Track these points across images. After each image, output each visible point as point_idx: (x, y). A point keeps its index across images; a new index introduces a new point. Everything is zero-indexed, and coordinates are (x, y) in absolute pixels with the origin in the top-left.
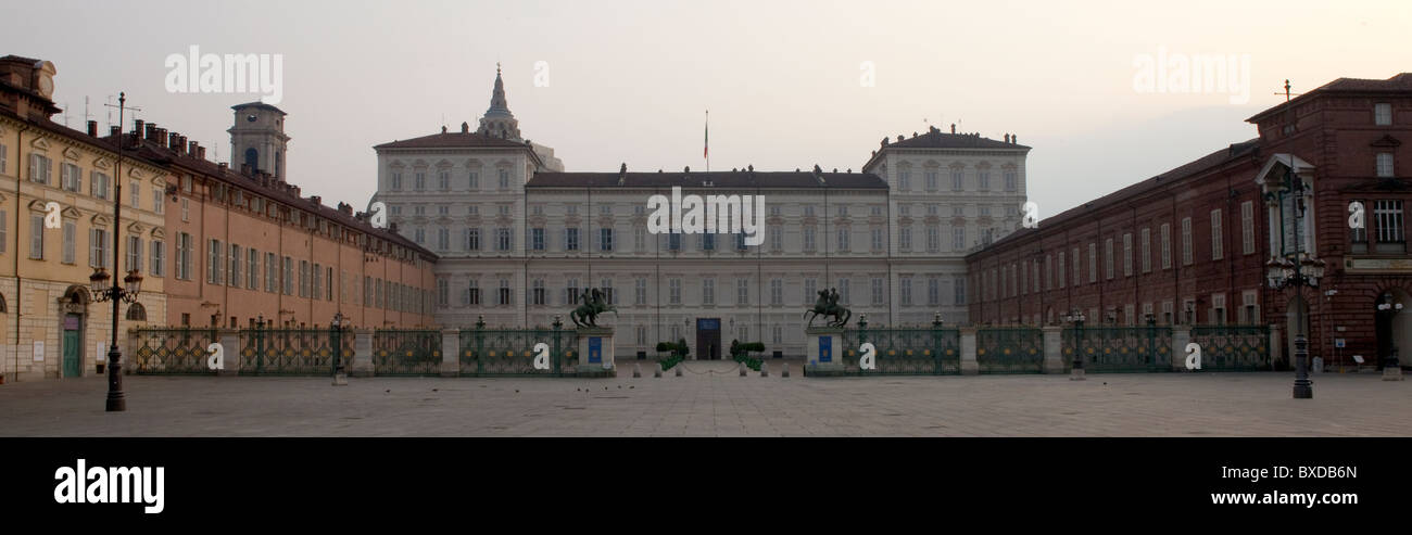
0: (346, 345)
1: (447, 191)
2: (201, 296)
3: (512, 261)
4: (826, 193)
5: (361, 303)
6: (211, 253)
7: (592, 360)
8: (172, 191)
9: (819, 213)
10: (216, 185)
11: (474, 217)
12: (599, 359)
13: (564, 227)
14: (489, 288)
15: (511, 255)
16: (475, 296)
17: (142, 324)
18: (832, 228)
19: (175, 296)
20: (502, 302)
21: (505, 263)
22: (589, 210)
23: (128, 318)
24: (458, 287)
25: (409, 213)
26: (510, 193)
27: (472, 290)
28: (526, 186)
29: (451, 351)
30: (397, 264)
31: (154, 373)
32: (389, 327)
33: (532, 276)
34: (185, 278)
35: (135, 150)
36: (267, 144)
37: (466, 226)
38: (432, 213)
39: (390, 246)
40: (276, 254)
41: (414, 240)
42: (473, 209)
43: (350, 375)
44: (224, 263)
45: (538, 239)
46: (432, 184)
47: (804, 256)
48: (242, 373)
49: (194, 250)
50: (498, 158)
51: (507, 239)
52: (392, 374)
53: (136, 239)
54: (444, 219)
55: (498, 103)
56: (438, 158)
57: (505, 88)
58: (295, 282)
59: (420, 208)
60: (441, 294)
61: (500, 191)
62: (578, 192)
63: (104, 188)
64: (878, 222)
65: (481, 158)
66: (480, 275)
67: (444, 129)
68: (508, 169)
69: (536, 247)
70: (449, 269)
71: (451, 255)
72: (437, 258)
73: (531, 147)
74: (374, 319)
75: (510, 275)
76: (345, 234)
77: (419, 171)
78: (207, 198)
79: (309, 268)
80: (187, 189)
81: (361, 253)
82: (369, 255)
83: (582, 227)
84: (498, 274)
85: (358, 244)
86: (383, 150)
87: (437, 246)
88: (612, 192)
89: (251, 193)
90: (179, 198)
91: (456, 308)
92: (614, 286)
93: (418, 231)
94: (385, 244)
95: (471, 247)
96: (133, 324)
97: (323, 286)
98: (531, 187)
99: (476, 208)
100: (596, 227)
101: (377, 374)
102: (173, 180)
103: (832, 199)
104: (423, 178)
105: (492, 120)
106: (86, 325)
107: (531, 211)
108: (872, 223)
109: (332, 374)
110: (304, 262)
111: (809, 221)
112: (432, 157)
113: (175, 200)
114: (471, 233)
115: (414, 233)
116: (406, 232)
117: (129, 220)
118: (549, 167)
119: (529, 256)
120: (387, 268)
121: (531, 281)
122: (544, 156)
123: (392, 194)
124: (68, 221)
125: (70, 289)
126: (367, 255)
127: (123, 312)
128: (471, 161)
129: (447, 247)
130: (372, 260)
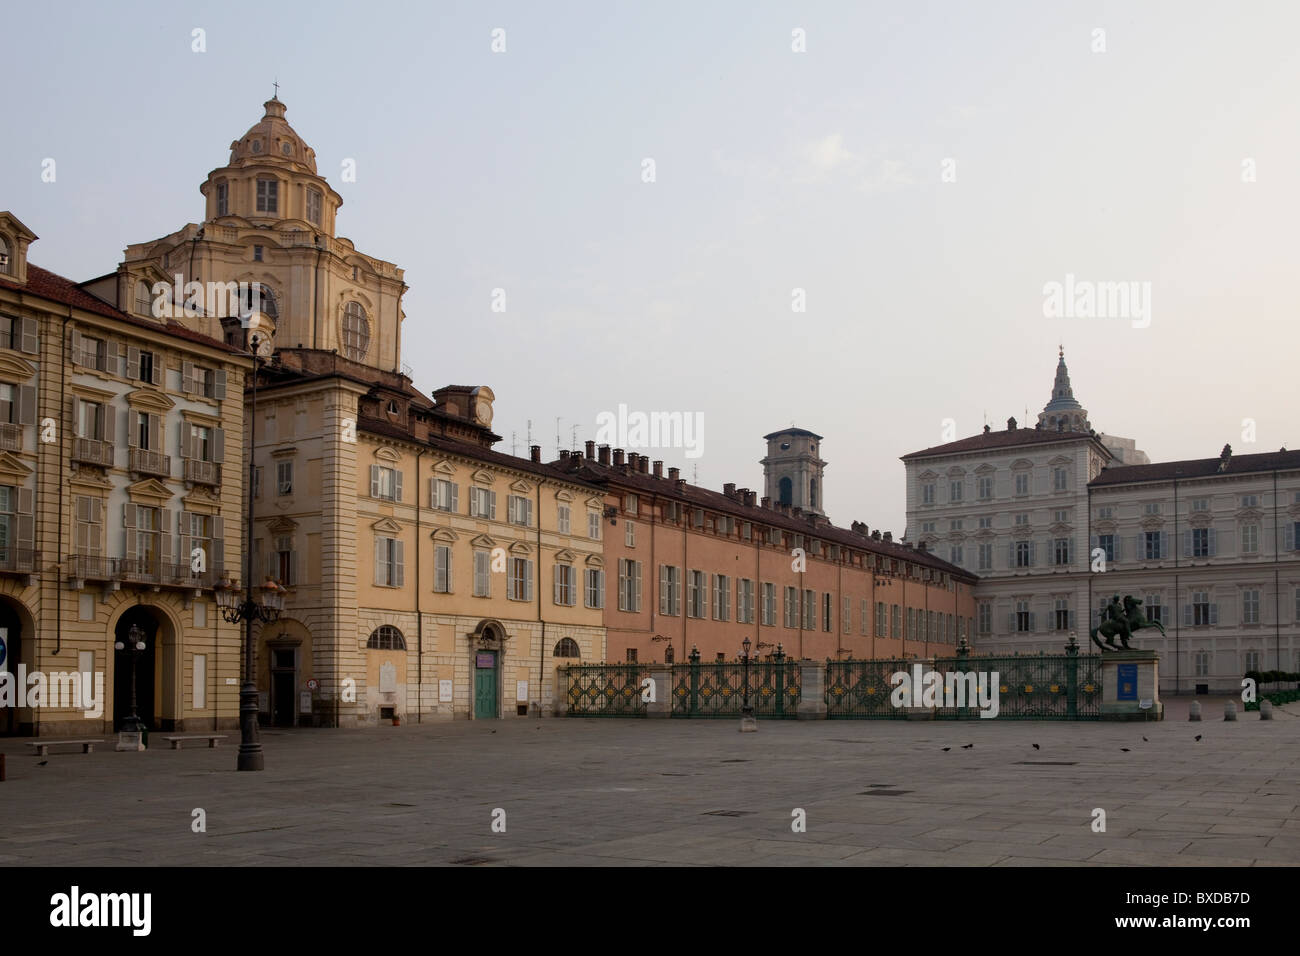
0: (791, 681)
1: (989, 500)
2: (652, 630)
3: (1070, 577)
6: (664, 581)
7: (1122, 696)
8: (610, 514)
10: (668, 505)
11: (1023, 528)
12: (1133, 695)
13: (1141, 530)
14: (1042, 611)
15: (1070, 570)
16: (1024, 621)
17: (574, 661)
19: (618, 630)
20: (1059, 626)
21: (1064, 580)
22: (1175, 508)
23: (556, 654)
24: (1002, 612)
25: (942, 529)
26: (1069, 495)
27: (1020, 614)
28: (1089, 486)
30: (920, 588)
31: (584, 714)
32: (845, 657)
33: (1097, 593)
34: (631, 609)
35: (575, 472)
36: (801, 472)
37: (1013, 540)
38: (971, 527)
39: (912, 568)
40: (753, 580)
41: (949, 559)
42: (1022, 518)
43: (796, 719)
44: (681, 591)
45: (1109, 548)
46: (971, 494)
48: (674, 715)
49: (642, 578)
50: (1052, 454)
51: (1065, 551)
52: (849, 716)
53: (567, 568)
54: (986, 533)
55: (1061, 393)
56: (977, 463)
57: (1070, 374)
58: (779, 611)
59: (956, 522)
60: (982, 621)
61: (1056, 494)
62: (1160, 486)
63: (524, 514)
65: (1031, 456)
66: (1030, 596)
67: (987, 428)
68: (1065, 468)
70: (989, 591)
71: (994, 575)
72: (977, 578)
75: (1069, 594)
76: (847, 554)
77: (956, 480)
78: (657, 520)
79: (797, 593)
80: (632, 510)
81: (869, 576)
82: (880, 577)
83: (1167, 529)
84: (1053, 595)
85: (866, 566)
86: (911, 460)
87: (978, 565)
88: (1209, 482)
90: (619, 520)
91: (1001, 636)
92: (1212, 601)
93: (953, 549)
94: (903, 564)
95: (1020, 564)
96: (563, 661)
97: (818, 615)
98: (1094, 487)
99: (1026, 517)
100: (1186, 528)
101: (830, 716)
102: (614, 502)
104: (959, 488)
105: (1053, 413)
106: (503, 663)
107: (1096, 515)
109: (774, 719)
110: (791, 589)
112: (970, 462)
113: (614, 523)
114: (1020, 547)
115: (950, 551)
116: (942, 552)
117: (555, 547)
118: (1128, 460)
119: (1097, 569)
120: (908, 593)
121: (1096, 600)
122: (1121, 449)
123: (923, 509)
124: (479, 550)
125: (481, 624)
126: (877, 577)
127: (550, 648)
128: (1019, 462)
129: (989, 566)
130: (884, 584)
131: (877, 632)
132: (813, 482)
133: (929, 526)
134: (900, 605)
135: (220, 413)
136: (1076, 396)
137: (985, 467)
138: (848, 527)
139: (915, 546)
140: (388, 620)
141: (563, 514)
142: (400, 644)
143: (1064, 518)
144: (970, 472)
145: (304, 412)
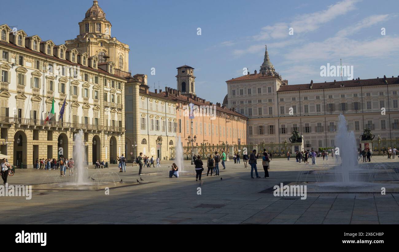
1: (251, 95)
2: (185, 137)
3: (274, 118)
4: (387, 87)
6: (187, 124)
9: (385, 94)
11: (260, 104)
13: (291, 105)
14: (266, 128)
16: (261, 132)
18: (391, 100)
20: (271, 133)
21: (271, 119)
22: (300, 98)
23: (170, 144)
24: (255, 128)
25: (238, 103)
26: (272, 94)
27: (260, 129)
34: (181, 132)
36: (189, 80)
37: (257, 107)
38: (246, 103)
40: (202, 123)
42: (260, 101)
45: (282, 110)
46: (246, 93)
47: (380, 111)
49: (183, 124)
50: (267, 82)
51: (272, 111)
53: (171, 122)
54: (250, 105)
55: (267, 60)
59: (242, 101)
60: (250, 131)
61: (269, 94)
62: (296, 92)
65: (262, 83)
66: (263, 124)
67: (249, 73)
68: (271, 86)
69: (281, 113)
70: (252, 122)
71: (253, 118)
72: (248, 118)
76: (220, 114)
77: (241, 89)
79: (211, 126)
83: (298, 105)
84: (269, 124)
85: (224, 117)
86: (229, 82)
87: (248, 115)
88: (308, 92)
91: (255, 136)
92: (309, 126)
95: (259, 114)
98: (279, 92)
100: (302, 105)
102: (177, 105)
103: (390, 89)
104: (242, 91)
106: (162, 147)
107: (279, 100)
111: (381, 98)
113: (178, 110)
114: (259, 109)
117: (169, 117)
119: (279, 116)
120: (233, 124)
121: (280, 125)
123: (232, 96)
125: (158, 137)
126: (226, 120)
127: (168, 143)
128: (258, 84)
129: (251, 115)
130: (228, 122)
131: (227, 135)
132: (192, 83)
133: (234, 102)
134: (231, 128)
137: (249, 84)
139: (232, 109)
140: (144, 137)
141: (170, 109)
142: (146, 143)
143: (271, 101)
144: (245, 86)
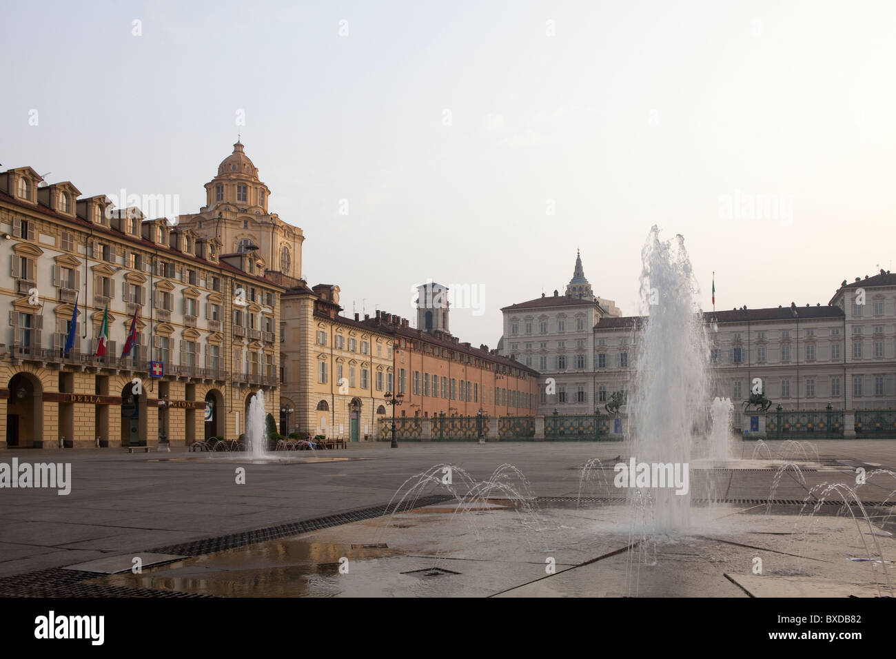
0: (485, 425)
1: (545, 334)
2: (411, 401)
3: (586, 375)
4: (798, 322)
5: (493, 402)
6: (415, 378)
7: (616, 431)
8: (396, 348)
9: (793, 336)
10: (417, 342)
11: (562, 349)
12: (620, 431)
13: (618, 352)
14: (571, 392)
15: (585, 371)
16: (562, 397)
17: (384, 416)
18: (802, 345)
20: (579, 400)
21: (580, 376)
23: (377, 413)
26: (584, 332)
27: (560, 393)
28: (594, 328)
29: (539, 428)
30: (515, 379)
32: (507, 415)
33: (598, 384)
34: (403, 392)
35: (377, 327)
37: (557, 354)
38: (536, 347)
39: (510, 369)
40: (447, 377)
41: (525, 364)
42: (561, 343)
43: (487, 441)
44: (421, 383)
45: (602, 360)
46: (536, 330)
47: (781, 364)
48: (433, 440)
49: (407, 377)
50: (576, 311)
51: (582, 362)
52: (508, 440)
53: (380, 373)
54: (544, 350)
55: (578, 274)
56: (539, 314)
57: (583, 264)
58: (457, 392)
59: (529, 344)
60: (542, 397)
61: (578, 332)
62: (628, 330)
63: (366, 349)
64: (837, 339)
65: (566, 312)
66: (565, 384)
67: (543, 295)
68: (582, 318)
69: (600, 366)
71: (547, 373)
72: (539, 374)
73: (598, 302)
74: (502, 411)
75: (584, 383)
76: (484, 363)
77: (528, 322)
78: (412, 350)
79: (465, 384)
80: (403, 346)
81: (493, 374)
82: (498, 375)
83: (630, 352)
84: (577, 383)
85: (492, 369)
86: (506, 310)
87: (539, 367)
89: (434, 345)
90: (400, 351)
91: (551, 404)
93: (527, 359)
94: (507, 369)
95: (560, 367)
96: (380, 416)
97: (472, 394)
98: (598, 328)
99: (563, 343)
101: (501, 440)
102: (397, 342)
103: (802, 326)
104: (530, 327)
105: (574, 285)
106: (360, 417)
107: (597, 343)
108: (832, 341)
109: (477, 440)
110: (462, 381)
111: (785, 340)
112: (535, 313)
113: (398, 352)
114: (560, 359)
116: (521, 360)
117: (377, 364)
118: (612, 314)
119: (596, 371)
120: (509, 382)
121: (598, 387)
122: (608, 307)
123: (512, 337)
124: (351, 366)
125: (353, 399)
126: (497, 375)
127: (376, 410)
128: (560, 314)
129: (545, 368)
130: (499, 378)
131: (496, 402)
132: (444, 314)
133: (515, 346)
134: (506, 388)
135: (273, 312)
136: (586, 276)
137: (543, 316)
138: (479, 348)
139: (510, 356)
140: (323, 398)
141: (379, 348)
142: (327, 409)
143: (582, 344)
144: (536, 319)
145: (290, 307)
